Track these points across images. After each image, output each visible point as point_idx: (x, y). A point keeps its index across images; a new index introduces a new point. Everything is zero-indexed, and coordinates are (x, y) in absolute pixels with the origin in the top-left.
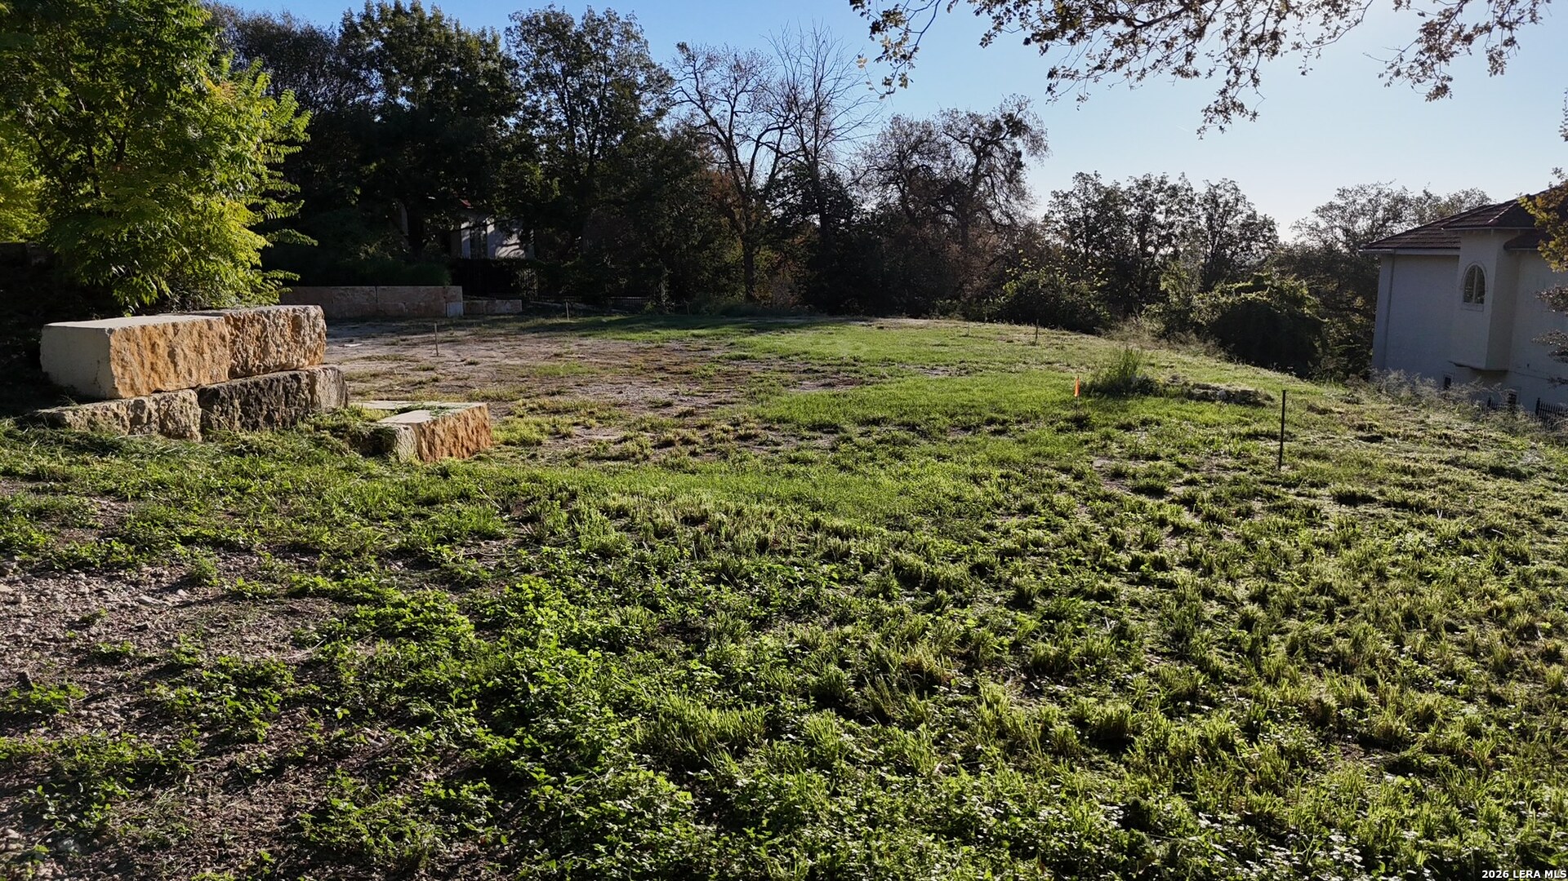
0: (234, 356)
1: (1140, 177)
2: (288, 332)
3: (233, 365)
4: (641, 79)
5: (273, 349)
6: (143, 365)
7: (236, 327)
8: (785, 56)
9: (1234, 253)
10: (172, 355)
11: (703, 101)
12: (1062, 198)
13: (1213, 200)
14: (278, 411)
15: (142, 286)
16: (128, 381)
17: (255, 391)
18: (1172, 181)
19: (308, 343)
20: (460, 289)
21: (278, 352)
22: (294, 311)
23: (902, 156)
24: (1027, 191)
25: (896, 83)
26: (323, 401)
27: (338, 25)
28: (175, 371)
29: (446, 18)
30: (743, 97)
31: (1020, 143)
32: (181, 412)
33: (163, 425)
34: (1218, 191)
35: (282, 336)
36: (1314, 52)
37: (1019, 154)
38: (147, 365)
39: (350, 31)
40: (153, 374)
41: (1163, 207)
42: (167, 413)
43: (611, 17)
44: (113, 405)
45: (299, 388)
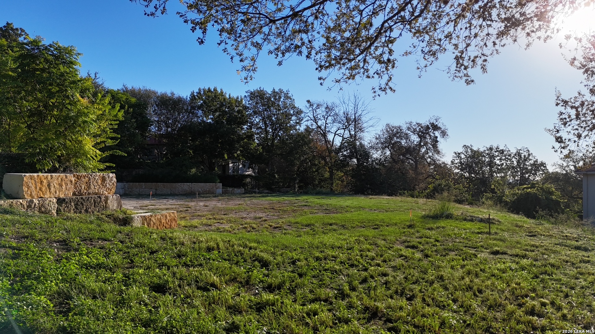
0: (75, 188)
1: (488, 147)
2: (100, 182)
3: (74, 191)
4: (292, 112)
5: (92, 187)
6: (36, 188)
7: (78, 178)
8: (343, 103)
9: (529, 176)
10: (49, 186)
11: (315, 120)
12: (458, 155)
13: (518, 154)
14: (90, 208)
15: (46, 163)
16: (29, 193)
17: (81, 200)
18: (501, 148)
19: (108, 186)
20: (221, 184)
21: (94, 188)
22: (103, 174)
23: (391, 138)
24: (441, 151)
25: (249, 79)
26: (111, 206)
27: (189, 96)
28: (50, 191)
29: (224, 92)
30: (330, 118)
31: (437, 134)
32: (48, 205)
33: (40, 209)
34: (521, 151)
35: (97, 182)
36: (424, 69)
37: (437, 137)
38: (38, 188)
39: (193, 97)
40: (40, 192)
41: (498, 158)
42: (42, 205)
43: (281, 91)
44: (21, 201)
45: (100, 201)
